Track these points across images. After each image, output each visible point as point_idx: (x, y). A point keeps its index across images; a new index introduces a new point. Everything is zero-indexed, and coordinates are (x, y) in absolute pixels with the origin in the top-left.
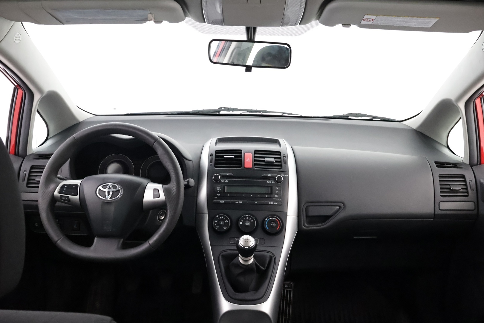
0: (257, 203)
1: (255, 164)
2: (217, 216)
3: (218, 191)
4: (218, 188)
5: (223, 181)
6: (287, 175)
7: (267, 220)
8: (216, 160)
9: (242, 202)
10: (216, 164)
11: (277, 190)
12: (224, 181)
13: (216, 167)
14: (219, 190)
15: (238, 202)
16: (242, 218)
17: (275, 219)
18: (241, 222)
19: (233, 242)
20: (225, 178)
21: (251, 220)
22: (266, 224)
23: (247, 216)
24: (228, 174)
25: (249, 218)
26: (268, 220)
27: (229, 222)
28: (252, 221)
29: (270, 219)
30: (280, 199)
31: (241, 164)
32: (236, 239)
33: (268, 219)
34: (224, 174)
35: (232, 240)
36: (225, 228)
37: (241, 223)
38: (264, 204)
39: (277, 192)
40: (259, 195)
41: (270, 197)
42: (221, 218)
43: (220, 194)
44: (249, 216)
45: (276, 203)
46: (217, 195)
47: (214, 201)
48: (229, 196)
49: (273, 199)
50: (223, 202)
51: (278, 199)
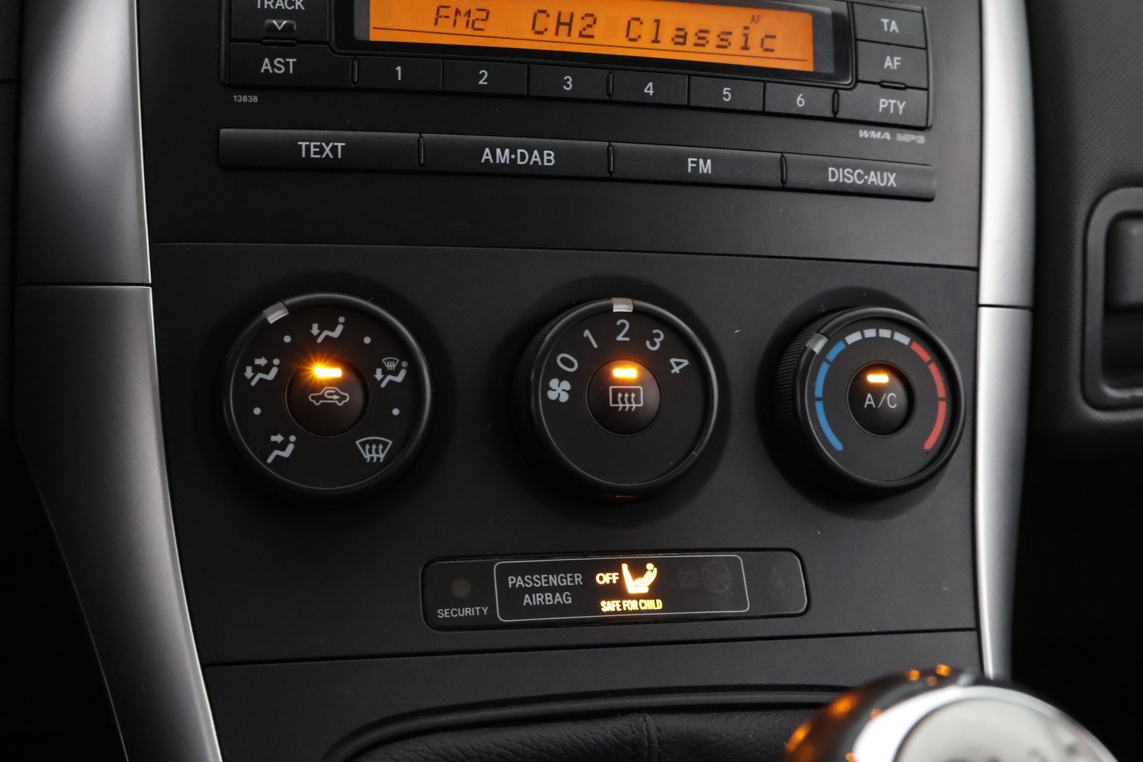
0: (706, 167)
2: (275, 315)
3: (280, 24)
7: (826, 349)
9: (549, 158)
11: (892, 44)
14: (280, 14)
15: (503, 157)
16: (572, 339)
17: (902, 338)
18: (562, 376)
19: (467, 611)
21: (665, 352)
22: (813, 399)
23: (622, 306)
25: (639, 336)
26: (832, 355)
27: (414, 371)
28: (678, 365)
29: (853, 338)
30: (921, 139)
32: (504, 572)
33: (832, 340)
35: (461, 588)
36: (374, 452)
37: (559, 391)
38: (783, 182)
39: (898, 61)
40: (729, 89)
41: (835, 113)
42: (326, 333)
43: (291, 61)
44: (637, 311)
45: (889, 180)
46: (266, 65)
47: (223, 131)
48: (400, 79)
49: (864, 133)
50: (334, 150)
51: (905, 137)
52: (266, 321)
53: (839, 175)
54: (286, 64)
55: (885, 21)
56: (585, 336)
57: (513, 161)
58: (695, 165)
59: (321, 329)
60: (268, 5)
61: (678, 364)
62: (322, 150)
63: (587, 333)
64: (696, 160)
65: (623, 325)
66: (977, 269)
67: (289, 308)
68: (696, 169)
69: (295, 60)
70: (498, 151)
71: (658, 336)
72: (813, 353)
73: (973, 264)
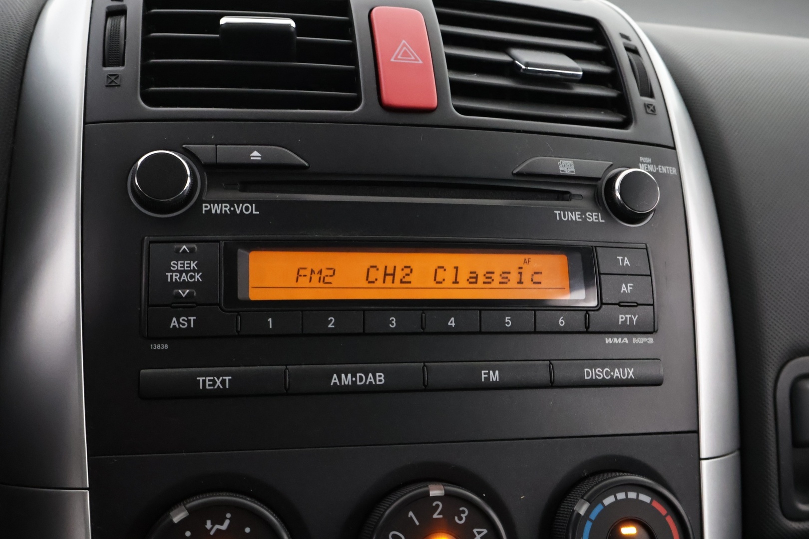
0: (495, 376)
1: (459, 89)
2: (178, 516)
3: (184, 293)
4: (176, 265)
5: (216, 209)
6: (673, 171)
7: (589, 511)
8: (149, 47)
9: (380, 379)
10: (149, 75)
11: (625, 274)
12: (226, 208)
13: (150, 99)
14: (184, 285)
15: (347, 380)
16: (399, 520)
17: (645, 498)
20: (230, 186)
21: (470, 525)
23: (436, 491)
24: (256, 155)
25: (450, 512)
26: (593, 516)
29: (609, 501)
30: (650, 340)
31: (351, 81)
33: (594, 500)
34: (228, 153)
38: (552, 382)
39: (630, 286)
40: (510, 318)
41: (587, 327)
42: (217, 527)
43: (192, 318)
44: (448, 495)
45: (629, 373)
46: (174, 322)
47: (143, 371)
48: (271, 327)
49: (608, 340)
50: (223, 382)
51: (639, 340)
52: (172, 521)
53: (591, 373)
54: (189, 321)
55: (620, 258)
56: (409, 516)
57: (354, 383)
58: (487, 376)
59: (213, 524)
60: (176, 279)
61: (479, 533)
62: (215, 383)
63: (411, 514)
64: (487, 372)
65: (438, 506)
66: (697, 432)
67: (189, 510)
68: (487, 379)
69: (195, 318)
70: (343, 376)
71: (464, 512)
72: (579, 515)
73: (694, 428)
